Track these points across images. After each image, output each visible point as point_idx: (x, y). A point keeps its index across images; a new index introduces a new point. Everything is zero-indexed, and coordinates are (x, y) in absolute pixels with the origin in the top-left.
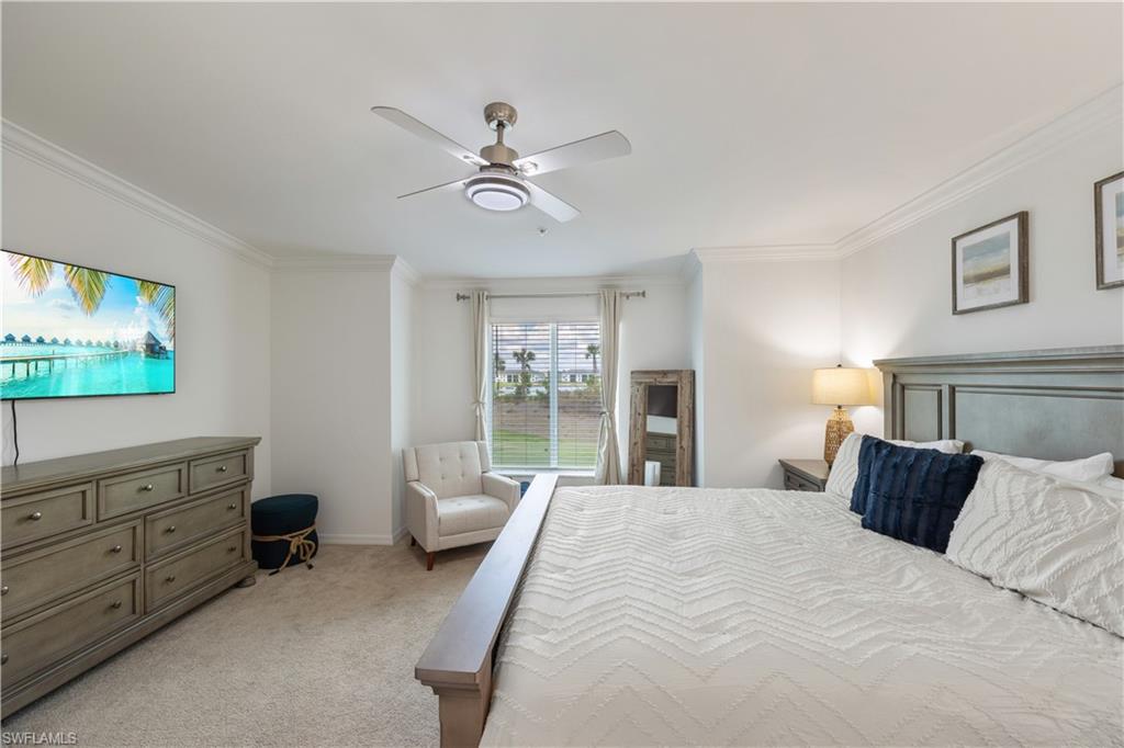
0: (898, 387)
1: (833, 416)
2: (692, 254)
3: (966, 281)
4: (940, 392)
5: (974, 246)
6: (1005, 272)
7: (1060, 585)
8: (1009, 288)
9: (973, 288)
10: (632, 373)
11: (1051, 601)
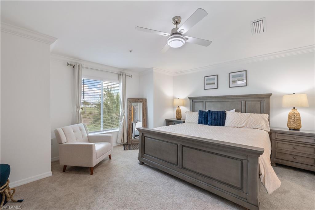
0: (193, 102)
1: (177, 108)
2: (152, 68)
3: (207, 84)
4: (203, 103)
5: (208, 79)
6: (214, 83)
7: (246, 125)
8: (215, 86)
9: (208, 86)
10: (128, 99)
11: (245, 127)
